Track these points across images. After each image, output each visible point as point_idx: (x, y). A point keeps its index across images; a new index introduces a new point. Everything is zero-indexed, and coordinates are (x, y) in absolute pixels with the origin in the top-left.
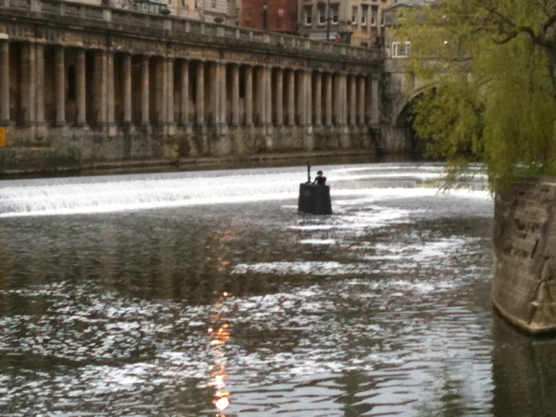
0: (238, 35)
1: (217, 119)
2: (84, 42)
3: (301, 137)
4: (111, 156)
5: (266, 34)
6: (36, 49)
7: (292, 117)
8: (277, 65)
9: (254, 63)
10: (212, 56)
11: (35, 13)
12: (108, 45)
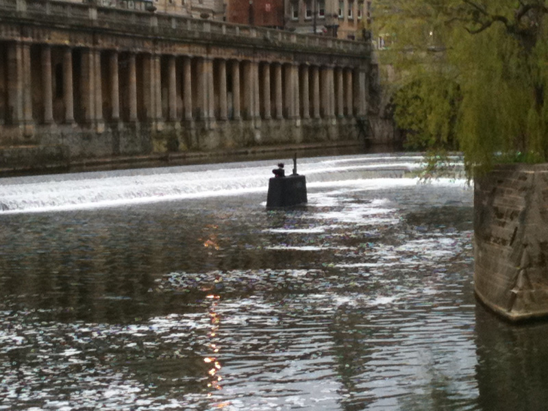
0: (224, 30)
1: (206, 113)
2: (70, 40)
3: (290, 129)
4: (100, 152)
5: (252, 28)
6: (22, 48)
7: (280, 110)
8: (264, 59)
9: (240, 58)
10: (199, 51)
11: (20, 12)
12: (95, 42)
